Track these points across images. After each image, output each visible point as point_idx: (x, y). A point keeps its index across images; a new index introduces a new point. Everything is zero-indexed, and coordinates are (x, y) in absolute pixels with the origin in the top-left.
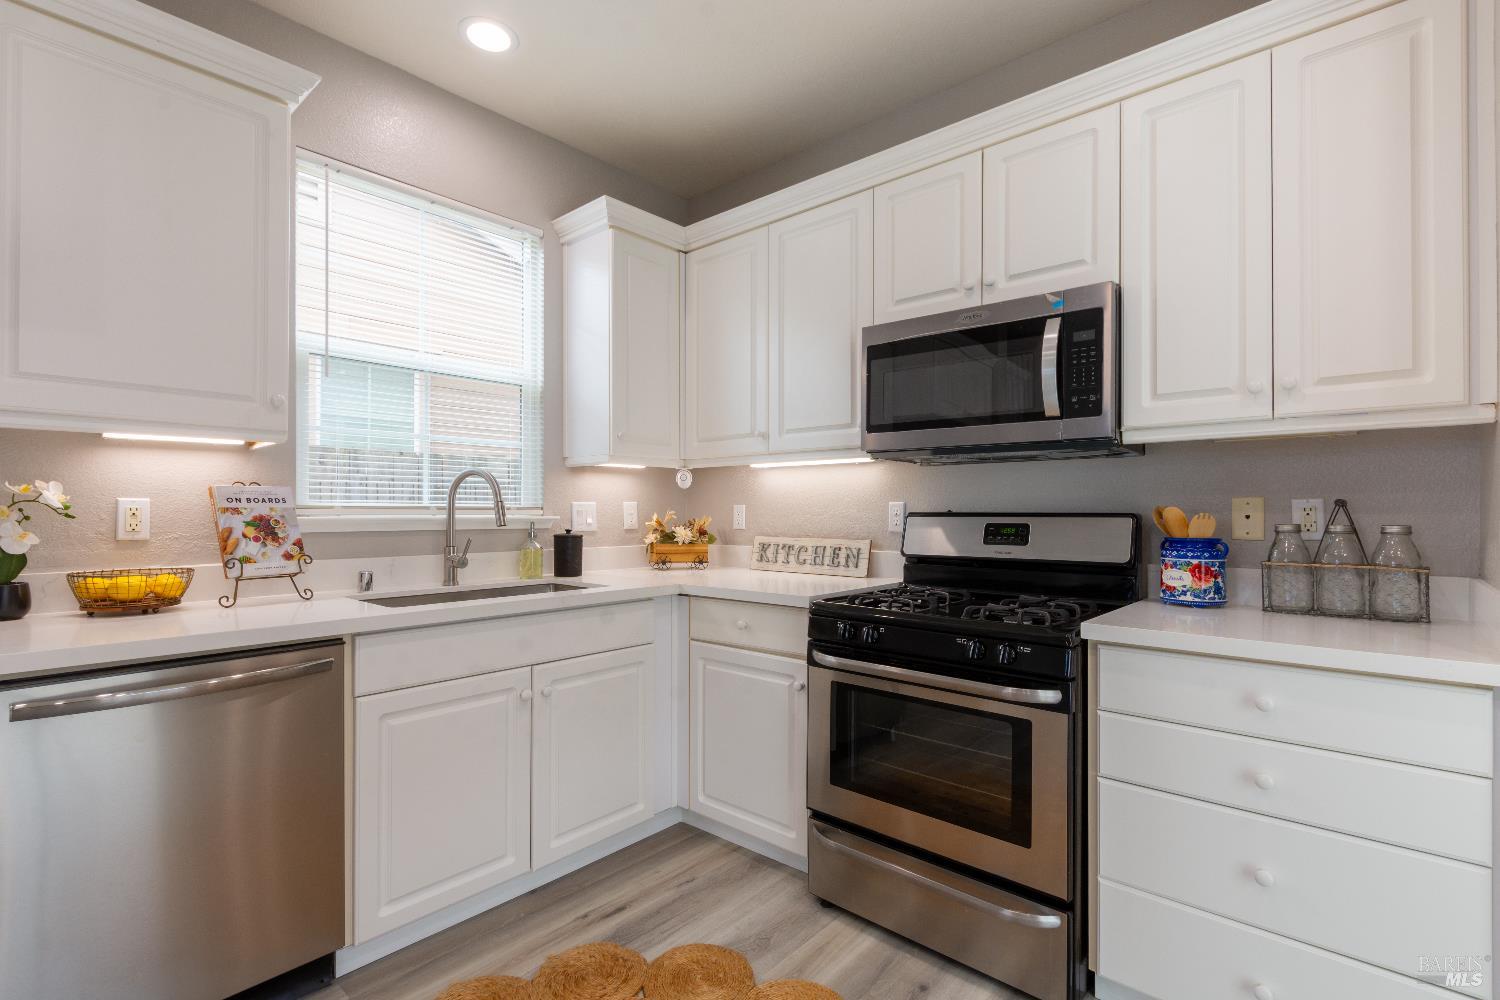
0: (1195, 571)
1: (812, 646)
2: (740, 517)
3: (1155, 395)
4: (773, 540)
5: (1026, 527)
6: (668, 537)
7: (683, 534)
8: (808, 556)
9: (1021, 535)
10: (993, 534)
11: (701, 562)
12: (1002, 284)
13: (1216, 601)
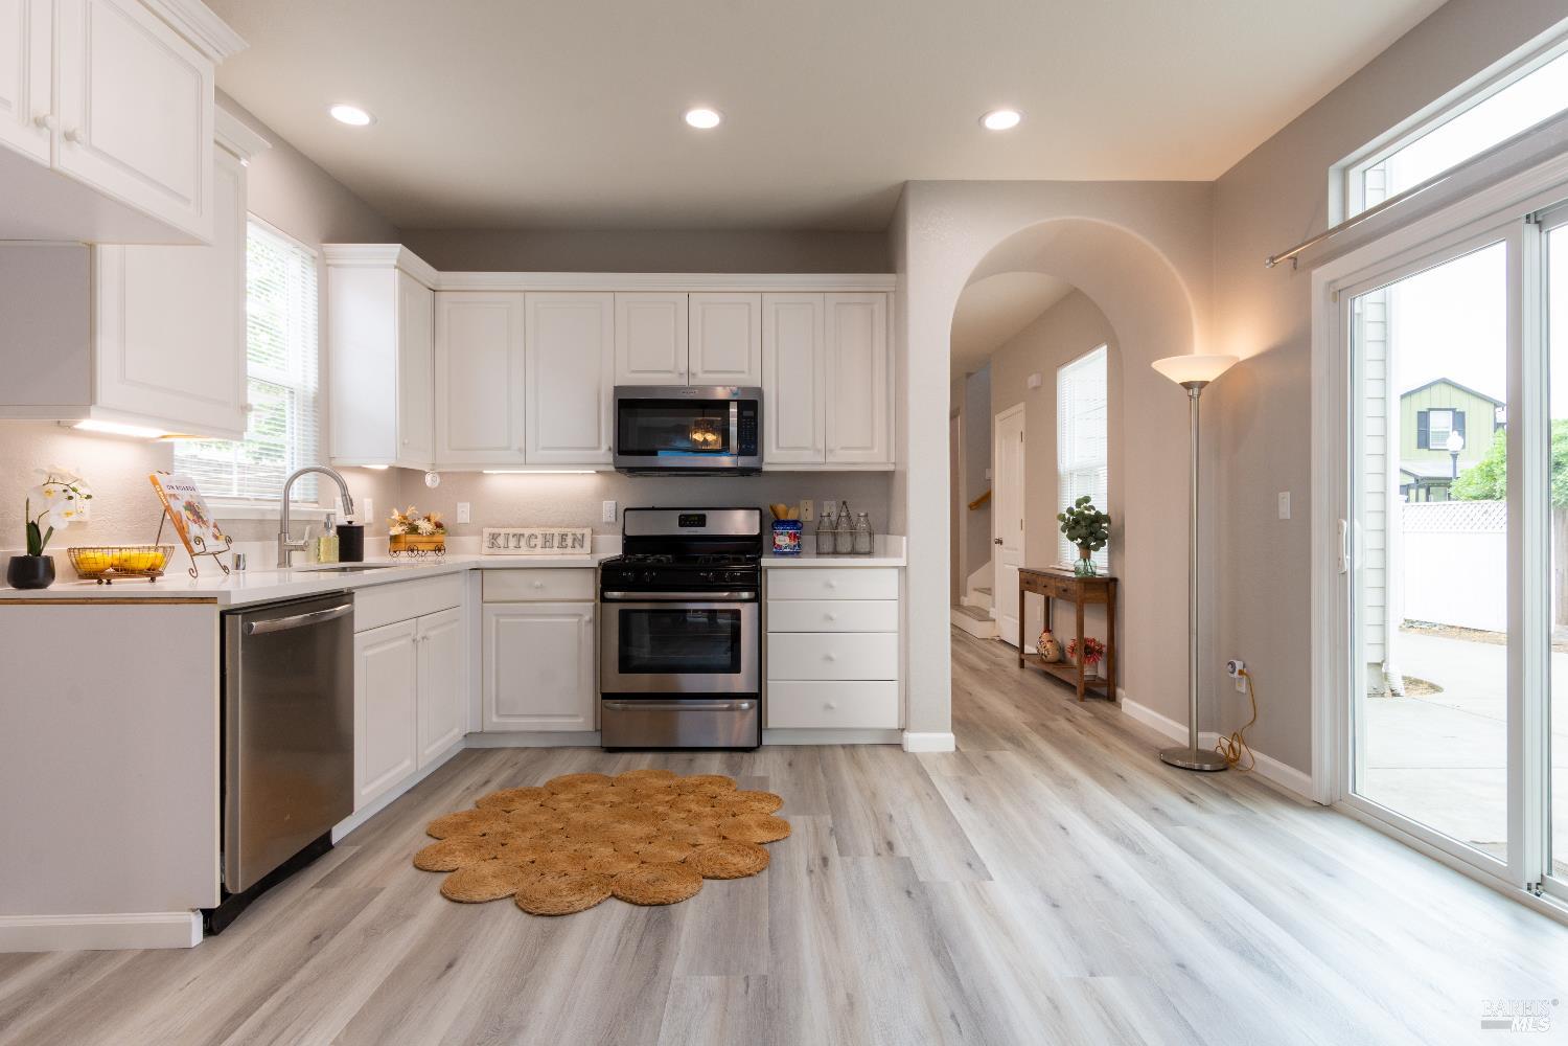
0: (790, 536)
1: (603, 590)
2: (464, 513)
3: (778, 447)
4: (503, 531)
5: (704, 516)
6: (414, 529)
7: (425, 527)
8: (539, 541)
9: (701, 521)
10: (685, 521)
11: (440, 550)
12: (700, 375)
13: (795, 553)
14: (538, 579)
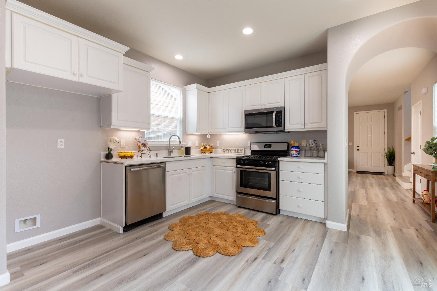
0: (296, 151)
1: (236, 165)
2: (218, 144)
3: (289, 124)
4: (225, 148)
6: (205, 148)
7: (208, 147)
8: (233, 151)
9: (270, 146)
10: (266, 146)
11: (211, 153)
12: (267, 105)
13: (298, 156)
14: (224, 161)
